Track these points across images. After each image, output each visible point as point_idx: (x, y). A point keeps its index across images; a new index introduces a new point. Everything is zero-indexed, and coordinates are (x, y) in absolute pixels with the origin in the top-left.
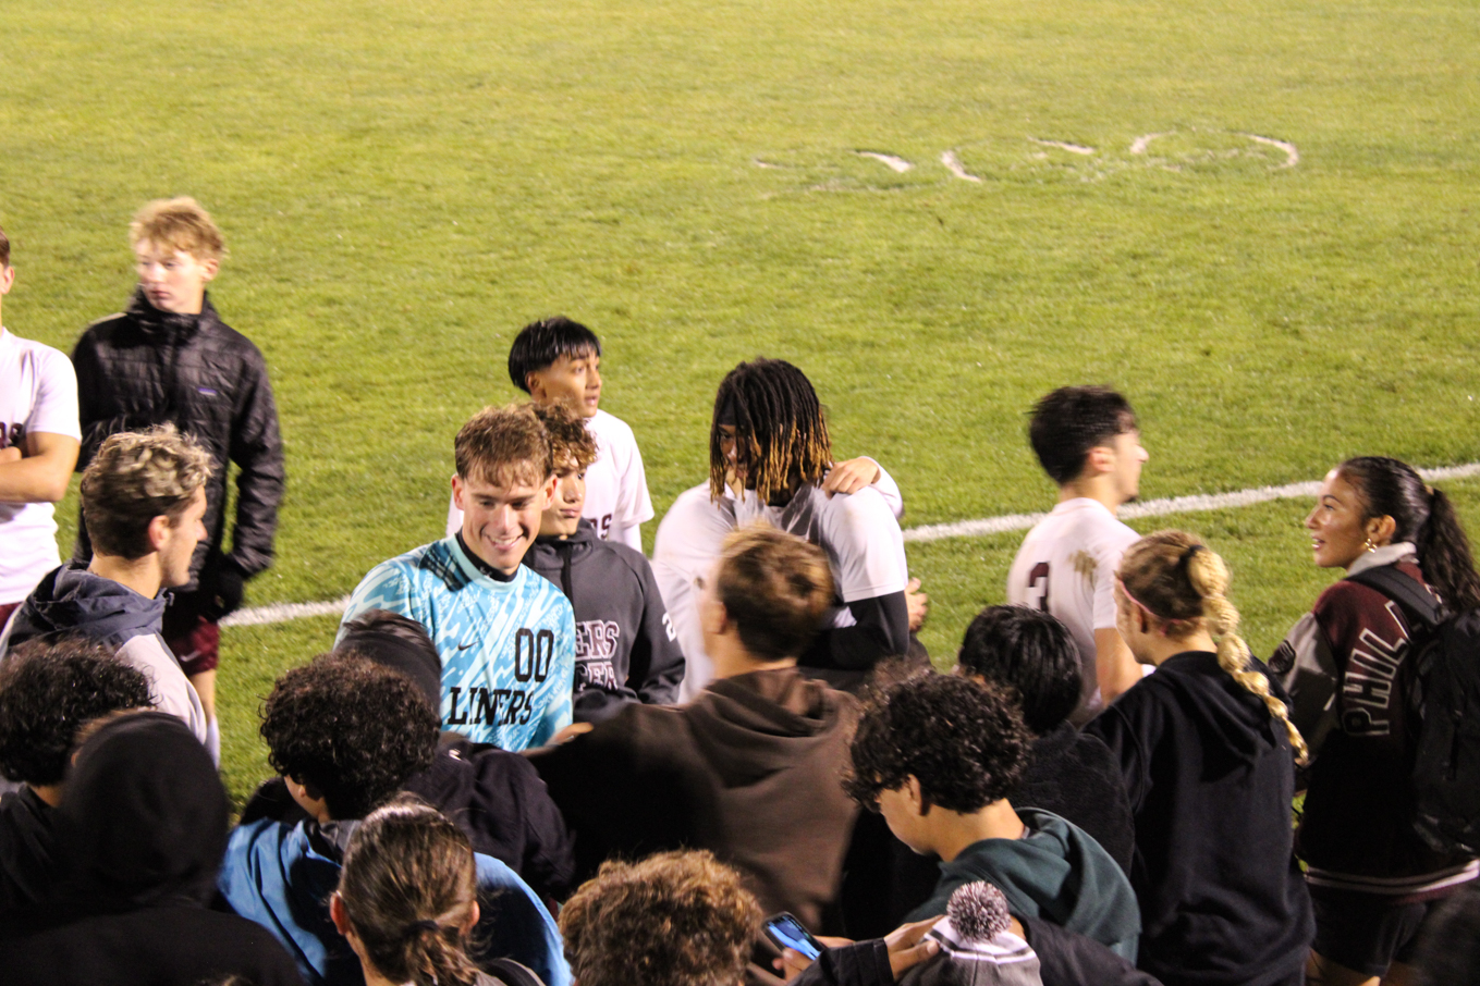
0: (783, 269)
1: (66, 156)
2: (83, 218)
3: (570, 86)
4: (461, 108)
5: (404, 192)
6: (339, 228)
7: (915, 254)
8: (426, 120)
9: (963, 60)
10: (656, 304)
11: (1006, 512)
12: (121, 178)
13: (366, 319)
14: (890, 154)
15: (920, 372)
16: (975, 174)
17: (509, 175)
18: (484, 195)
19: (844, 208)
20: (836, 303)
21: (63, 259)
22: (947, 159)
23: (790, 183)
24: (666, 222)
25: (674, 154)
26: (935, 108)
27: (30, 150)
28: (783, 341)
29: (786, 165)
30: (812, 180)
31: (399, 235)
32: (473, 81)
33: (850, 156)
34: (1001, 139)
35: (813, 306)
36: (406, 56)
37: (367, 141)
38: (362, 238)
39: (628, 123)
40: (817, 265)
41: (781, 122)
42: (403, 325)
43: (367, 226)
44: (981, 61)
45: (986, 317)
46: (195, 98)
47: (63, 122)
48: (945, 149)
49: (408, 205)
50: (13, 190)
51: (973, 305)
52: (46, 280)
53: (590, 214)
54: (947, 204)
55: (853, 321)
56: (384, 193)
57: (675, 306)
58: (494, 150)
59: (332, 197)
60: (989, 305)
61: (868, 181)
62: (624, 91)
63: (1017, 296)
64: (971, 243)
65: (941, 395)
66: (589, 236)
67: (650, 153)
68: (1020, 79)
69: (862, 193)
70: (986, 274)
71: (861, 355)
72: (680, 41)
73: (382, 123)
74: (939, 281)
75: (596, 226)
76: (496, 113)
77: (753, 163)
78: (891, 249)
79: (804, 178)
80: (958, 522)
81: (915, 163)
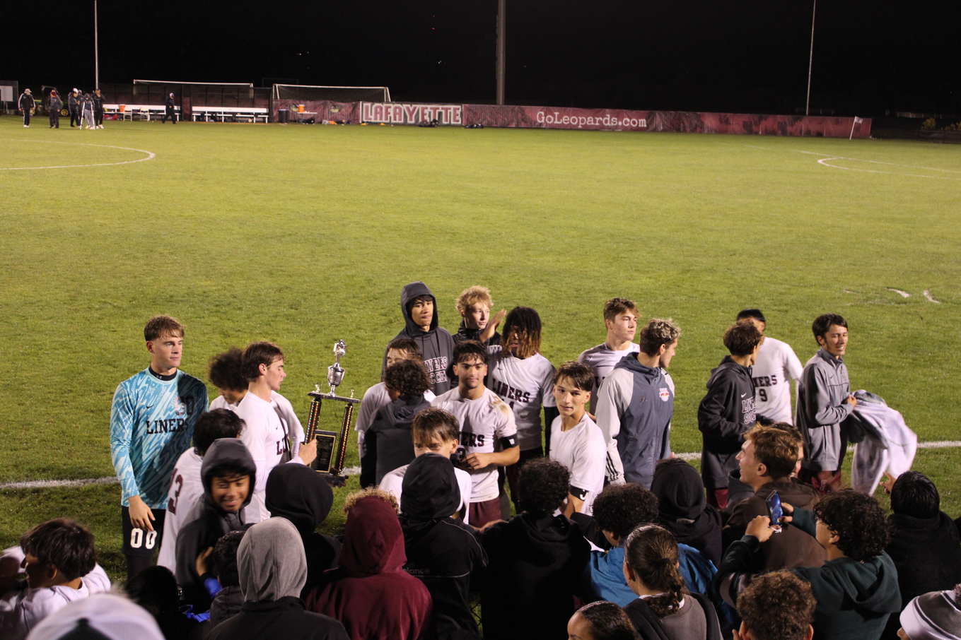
0: (854, 334)
1: (573, 275)
2: (577, 299)
3: (771, 257)
4: (727, 263)
5: (702, 295)
6: (676, 308)
7: (910, 331)
8: (713, 267)
9: (934, 253)
10: (801, 345)
11: (944, 440)
12: (593, 284)
13: (685, 345)
14: (902, 290)
15: (910, 379)
16: (937, 300)
17: (745, 290)
18: (734, 298)
19: (881, 311)
20: (876, 349)
21: (569, 315)
22: (925, 293)
23: (859, 300)
24: (807, 313)
25: (812, 286)
26: (921, 272)
27: (559, 273)
28: (852, 364)
29: (858, 292)
30: (868, 299)
31: (699, 312)
32: (732, 253)
33: (884, 290)
34: (949, 286)
35: (866, 350)
36: (706, 242)
37: (689, 275)
38: (685, 312)
39: (794, 272)
40: (869, 333)
41: (857, 275)
42: (699, 347)
43: (687, 308)
44: (941, 254)
45: (939, 359)
46: (623, 255)
47: (572, 262)
48: (925, 289)
49: (703, 300)
50: (552, 287)
51: (934, 353)
52: (562, 322)
53: (776, 308)
54: (925, 311)
55: (882, 357)
56: (694, 295)
57: (809, 347)
58: (739, 280)
59: (674, 296)
60: (941, 354)
61: (892, 300)
62: (792, 259)
63: (952, 351)
64: (934, 328)
65: (919, 389)
66: (775, 317)
67: (802, 285)
69: (889, 305)
70: (940, 341)
71: (885, 371)
72: (817, 241)
73: (695, 268)
74: (920, 342)
75: (779, 313)
76: (740, 266)
77: (844, 291)
78: (900, 328)
79: (865, 298)
80: (923, 442)
81: (912, 294)
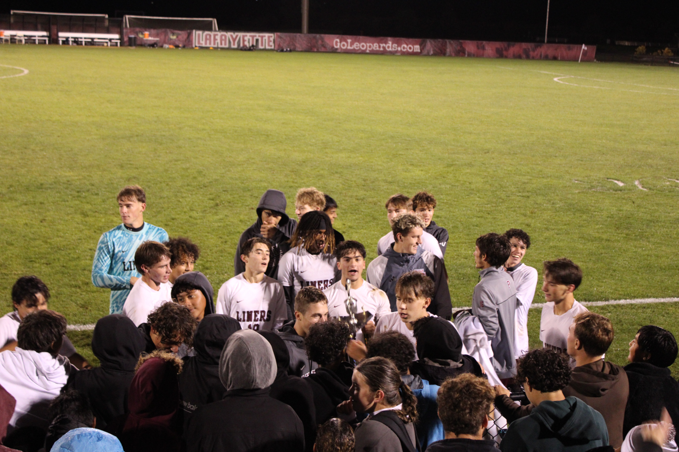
0: (581, 215)
1: (361, 168)
2: (365, 187)
3: (516, 154)
4: (482, 159)
5: (462, 184)
6: (442, 194)
7: (624, 212)
8: (471, 163)
9: (643, 152)
10: (539, 223)
11: (650, 297)
12: (377, 176)
13: (448, 223)
14: (618, 180)
15: (624, 250)
16: (645, 188)
17: (496, 180)
18: (487, 187)
19: (602, 197)
20: (597, 227)
21: (358, 199)
22: (636, 183)
23: (585, 188)
24: (544, 198)
25: (548, 177)
26: (634, 166)
27: (350, 166)
28: (579, 238)
29: (584, 182)
30: (592, 187)
31: (460, 197)
32: (486, 151)
33: (605, 180)
34: (655, 177)
35: (590, 227)
36: (466, 143)
37: (452, 168)
38: (449, 198)
39: (534, 166)
40: (592, 214)
41: (583, 168)
42: (460, 225)
43: (450, 194)
44: (649, 152)
45: (647, 234)
46: (401, 153)
47: (361, 158)
48: (636, 179)
49: (463, 188)
50: (345, 178)
51: (643, 230)
52: (352, 205)
53: (520, 194)
54: (636, 197)
55: (603, 232)
56: (456, 184)
57: (546, 224)
58: (491, 173)
59: (440, 185)
60: (648, 230)
61: (610, 188)
62: (533, 156)
63: (657, 228)
64: (643, 210)
65: (631, 258)
66: (520, 201)
67: (540, 176)
68: (662, 159)
69: (608, 192)
70: (648, 220)
71: (605, 244)
72: (552, 142)
73: (457, 163)
74: (632, 221)
75: (522, 198)
76: (492, 161)
77: (573, 181)
78: (617, 210)
79: (589, 186)
80: (634, 299)
81: (626, 183)
